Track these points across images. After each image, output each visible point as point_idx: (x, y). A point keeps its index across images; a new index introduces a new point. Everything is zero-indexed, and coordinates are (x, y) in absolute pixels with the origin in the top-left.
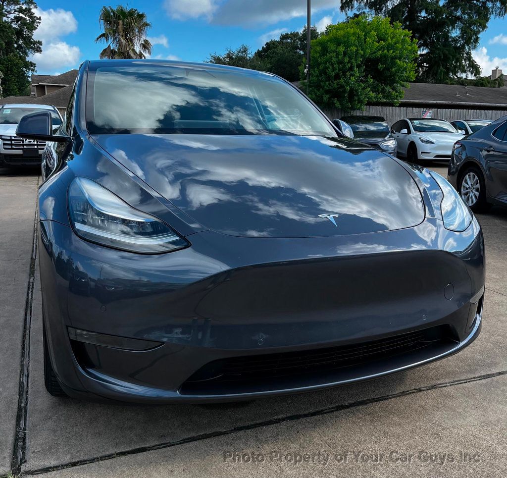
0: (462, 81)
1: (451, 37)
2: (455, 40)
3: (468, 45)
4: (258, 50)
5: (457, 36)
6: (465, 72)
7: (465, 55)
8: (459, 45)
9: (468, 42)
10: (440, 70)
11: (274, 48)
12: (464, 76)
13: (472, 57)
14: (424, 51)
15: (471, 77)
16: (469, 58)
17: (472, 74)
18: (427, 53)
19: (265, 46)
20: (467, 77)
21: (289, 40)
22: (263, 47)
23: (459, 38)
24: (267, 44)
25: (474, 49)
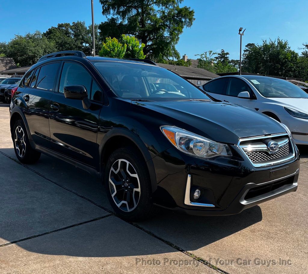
0: (171, 62)
1: (164, 36)
2: (166, 38)
3: (173, 42)
4: (44, 33)
5: (167, 36)
6: (172, 57)
7: (172, 47)
8: (168, 41)
9: (172, 39)
10: (160, 55)
11: (54, 32)
14: (150, 43)
15: (175, 60)
16: (174, 49)
17: (176, 58)
18: (152, 45)
19: (48, 31)
20: (173, 59)
21: (63, 28)
22: (47, 31)
24: (49, 29)
25: (176, 44)
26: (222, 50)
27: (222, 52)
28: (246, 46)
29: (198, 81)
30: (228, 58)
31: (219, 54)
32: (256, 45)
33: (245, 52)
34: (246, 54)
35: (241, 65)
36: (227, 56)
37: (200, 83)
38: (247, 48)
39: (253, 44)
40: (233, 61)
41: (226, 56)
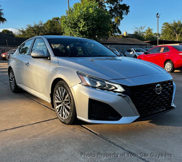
1: (112, 21)
6: (117, 33)
8: (114, 24)
11: (50, 23)
12: (116, 34)
16: (118, 28)
19: (47, 22)
21: (55, 20)
25: (119, 25)
26: (148, 28)
30: (152, 32)
33: (162, 28)
37: (133, 47)
38: (164, 25)
39: (167, 23)
40: (155, 34)
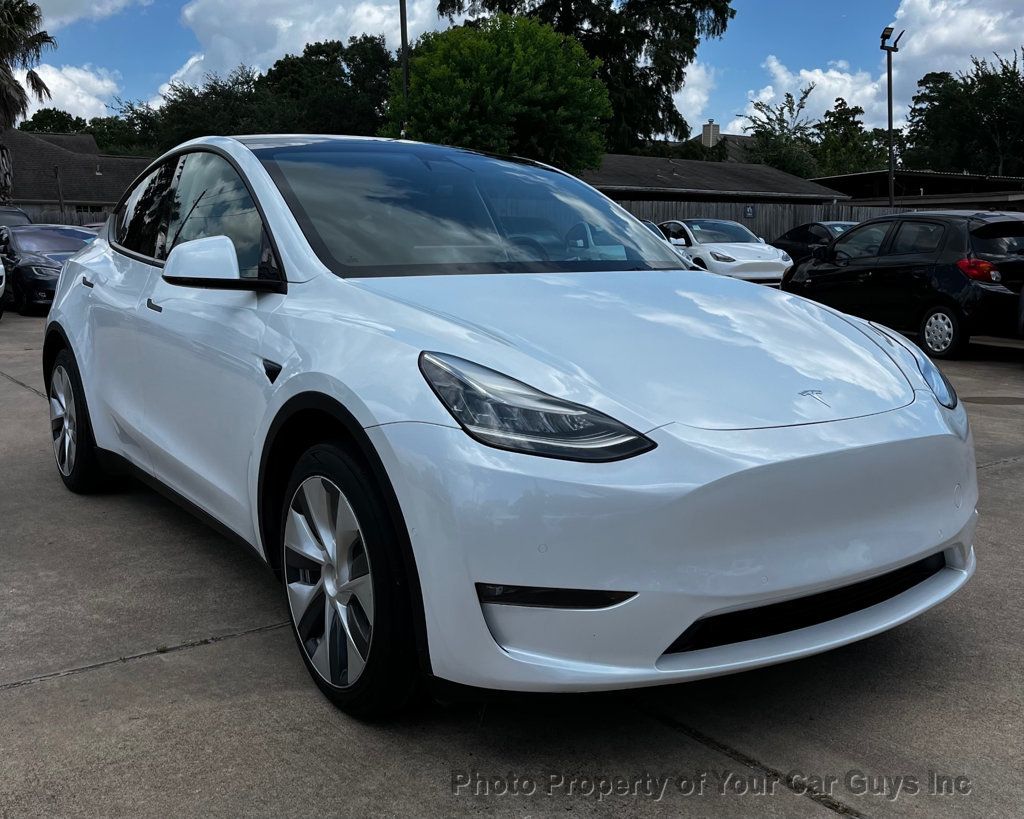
0: (662, 148)
1: (637, 69)
2: (644, 74)
3: (666, 85)
4: (260, 76)
5: (646, 67)
6: (662, 132)
7: (662, 102)
8: (650, 83)
9: (666, 79)
10: (621, 129)
11: (295, 73)
12: (660, 137)
13: (673, 106)
15: (671, 139)
16: (669, 107)
17: (675, 135)
19: (273, 69)
20: (666, 139)
21: (322, 58)
23: (650, 69)
24: (277, 63)
25: (676, 90)
26: (837, 100)
27: (840, 105)
28: (921, 83)
29: (745, 208)
30: (859, 125)
31: (828, 114)
32: (956, 78)
33: (916, 103)
34: (921, 109)
35: (908, 145)
36: (856, 120)
37: (754, 213)
38: (923, 89)
39: (944, 77)
40: (877, 133)
41: (851, 119)
